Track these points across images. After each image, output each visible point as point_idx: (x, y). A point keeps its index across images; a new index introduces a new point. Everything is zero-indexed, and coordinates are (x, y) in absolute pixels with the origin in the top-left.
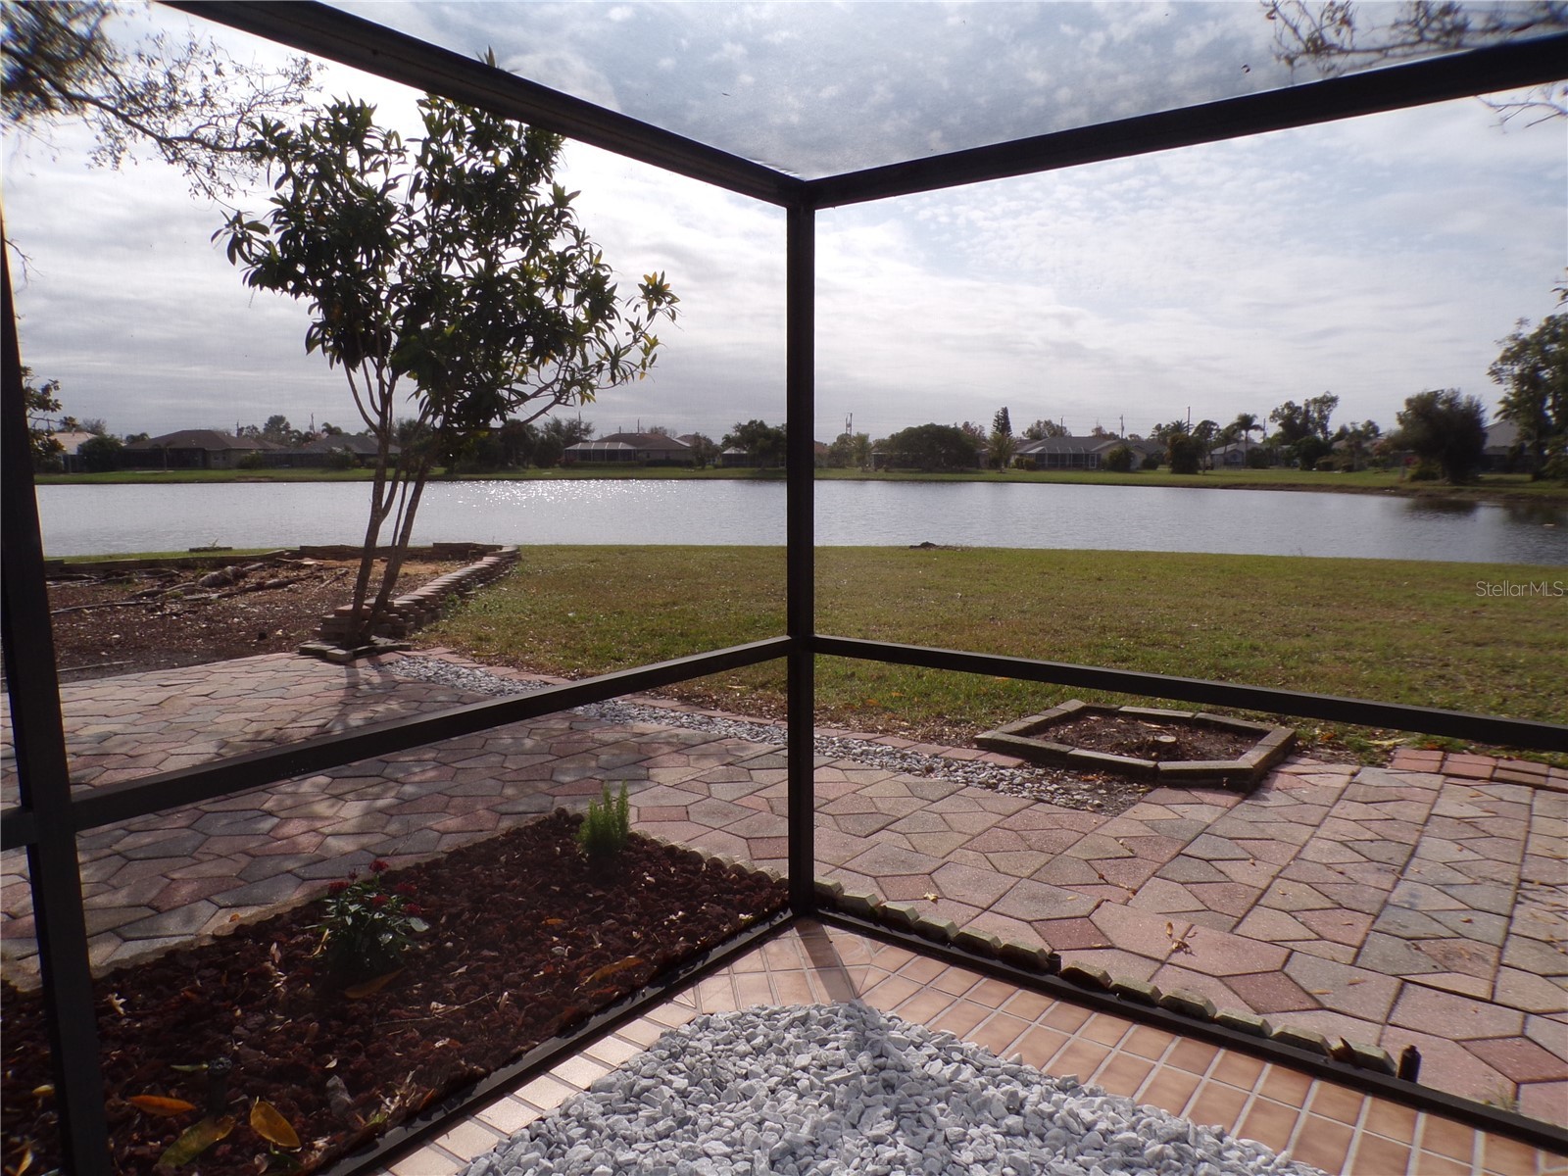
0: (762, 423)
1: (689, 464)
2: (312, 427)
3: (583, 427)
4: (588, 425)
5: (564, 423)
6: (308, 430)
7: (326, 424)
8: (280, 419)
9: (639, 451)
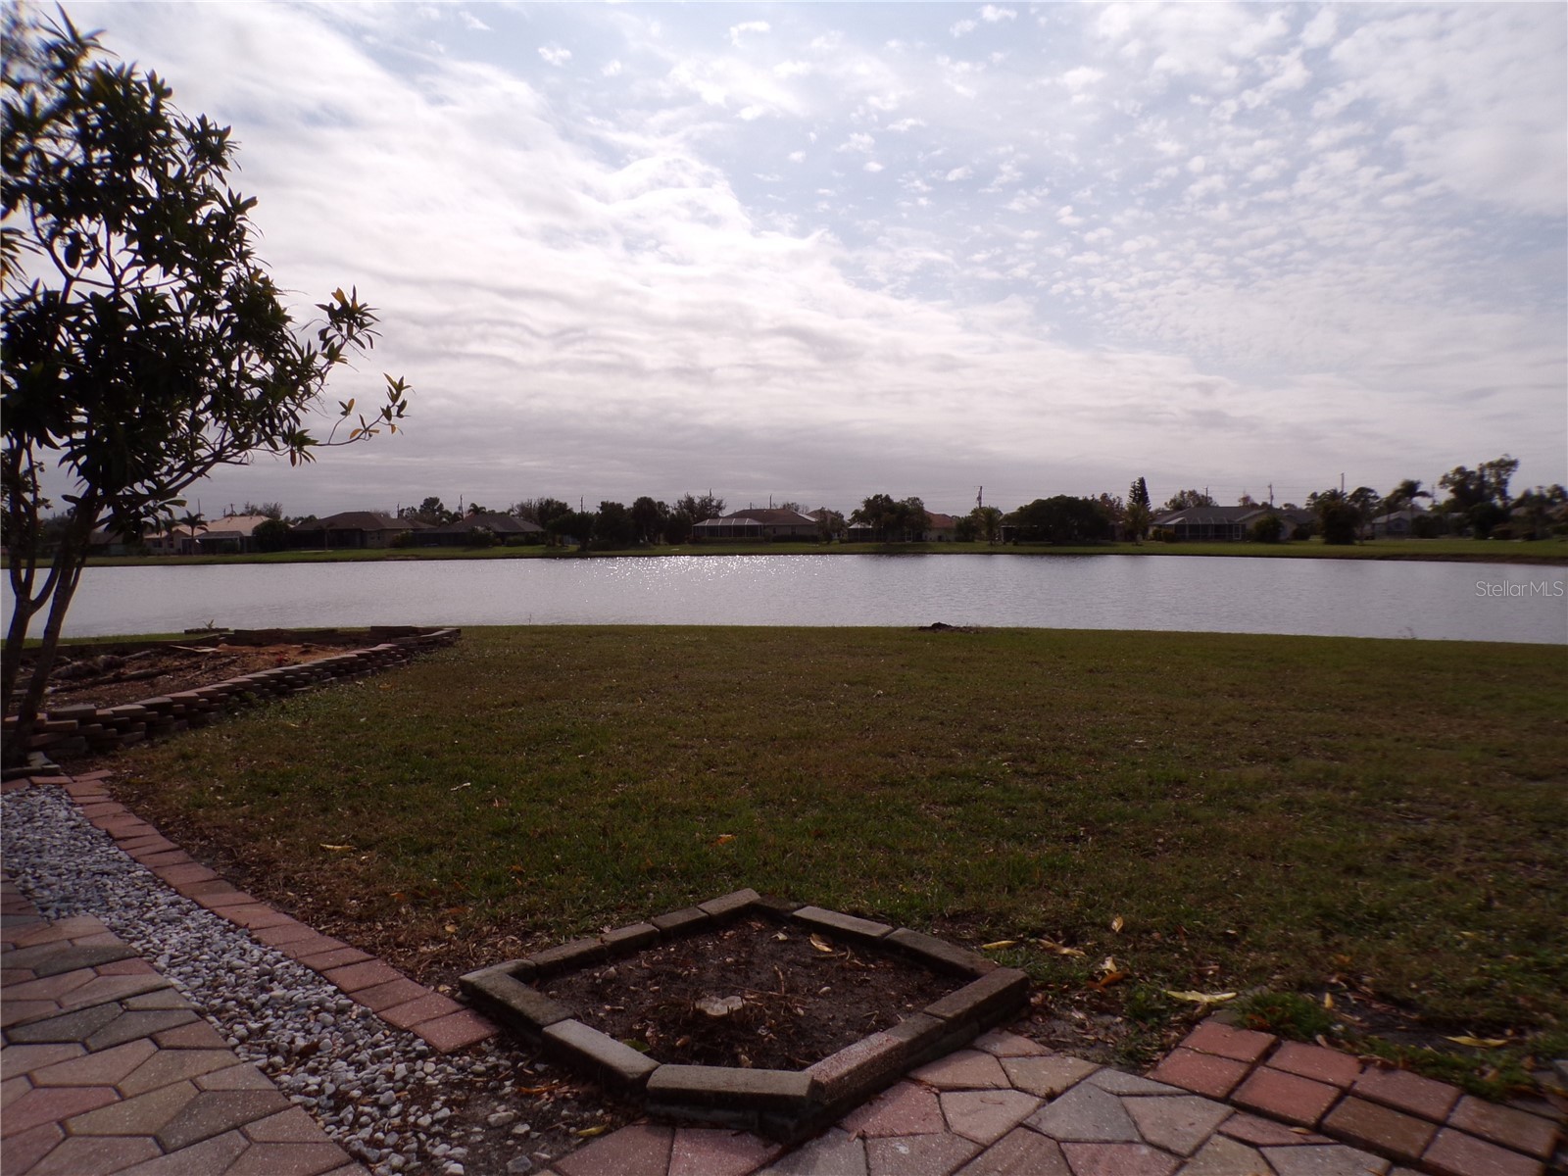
0: (887, 497)
1: (814, 539)
2: (460, 508)
3: (714, 503)
4: (720, 502)
5: (697, 501)
6: (457, 510)
7: (473, 505)
8: (434, 501)
9: (765, 527)
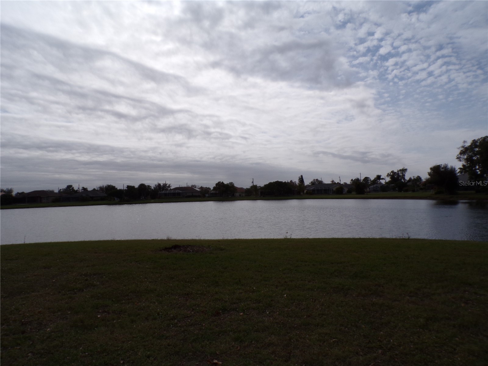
0: (223, 182)
1: (199, 196)
2: (79, 188)
3: (168, 185)
4: (169, 185)
5: (162, 185)
6: (77, 189)
7: (83, 187)
8: (71, 186)
9: (183, 193)
